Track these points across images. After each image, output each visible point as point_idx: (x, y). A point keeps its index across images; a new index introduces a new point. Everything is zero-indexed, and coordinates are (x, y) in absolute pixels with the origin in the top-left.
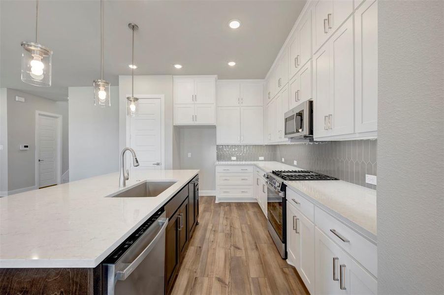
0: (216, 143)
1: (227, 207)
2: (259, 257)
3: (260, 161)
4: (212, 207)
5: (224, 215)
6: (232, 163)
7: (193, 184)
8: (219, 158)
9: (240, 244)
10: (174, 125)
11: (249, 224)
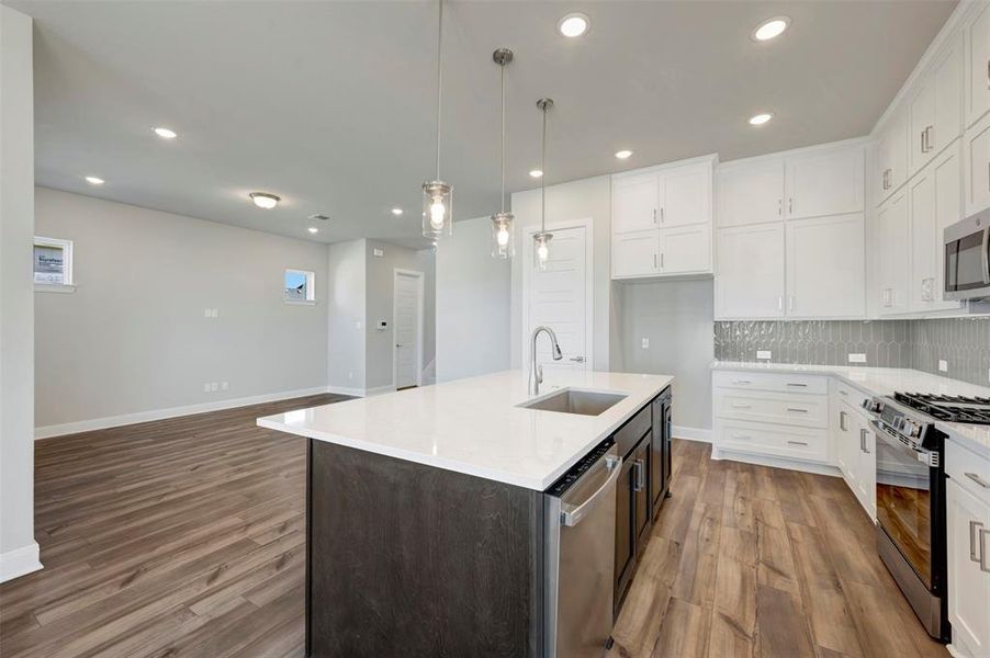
0: (712, 314)
1: (745, 474)
2: (847, 610)
3: (853, 364)
4: (703, 467)
5: (737, 489)
6: (760, 365)
7: (660, 406)
8: (721, 352)
9: (787, 564)
10: (613, 278)
11: (812, 524)
